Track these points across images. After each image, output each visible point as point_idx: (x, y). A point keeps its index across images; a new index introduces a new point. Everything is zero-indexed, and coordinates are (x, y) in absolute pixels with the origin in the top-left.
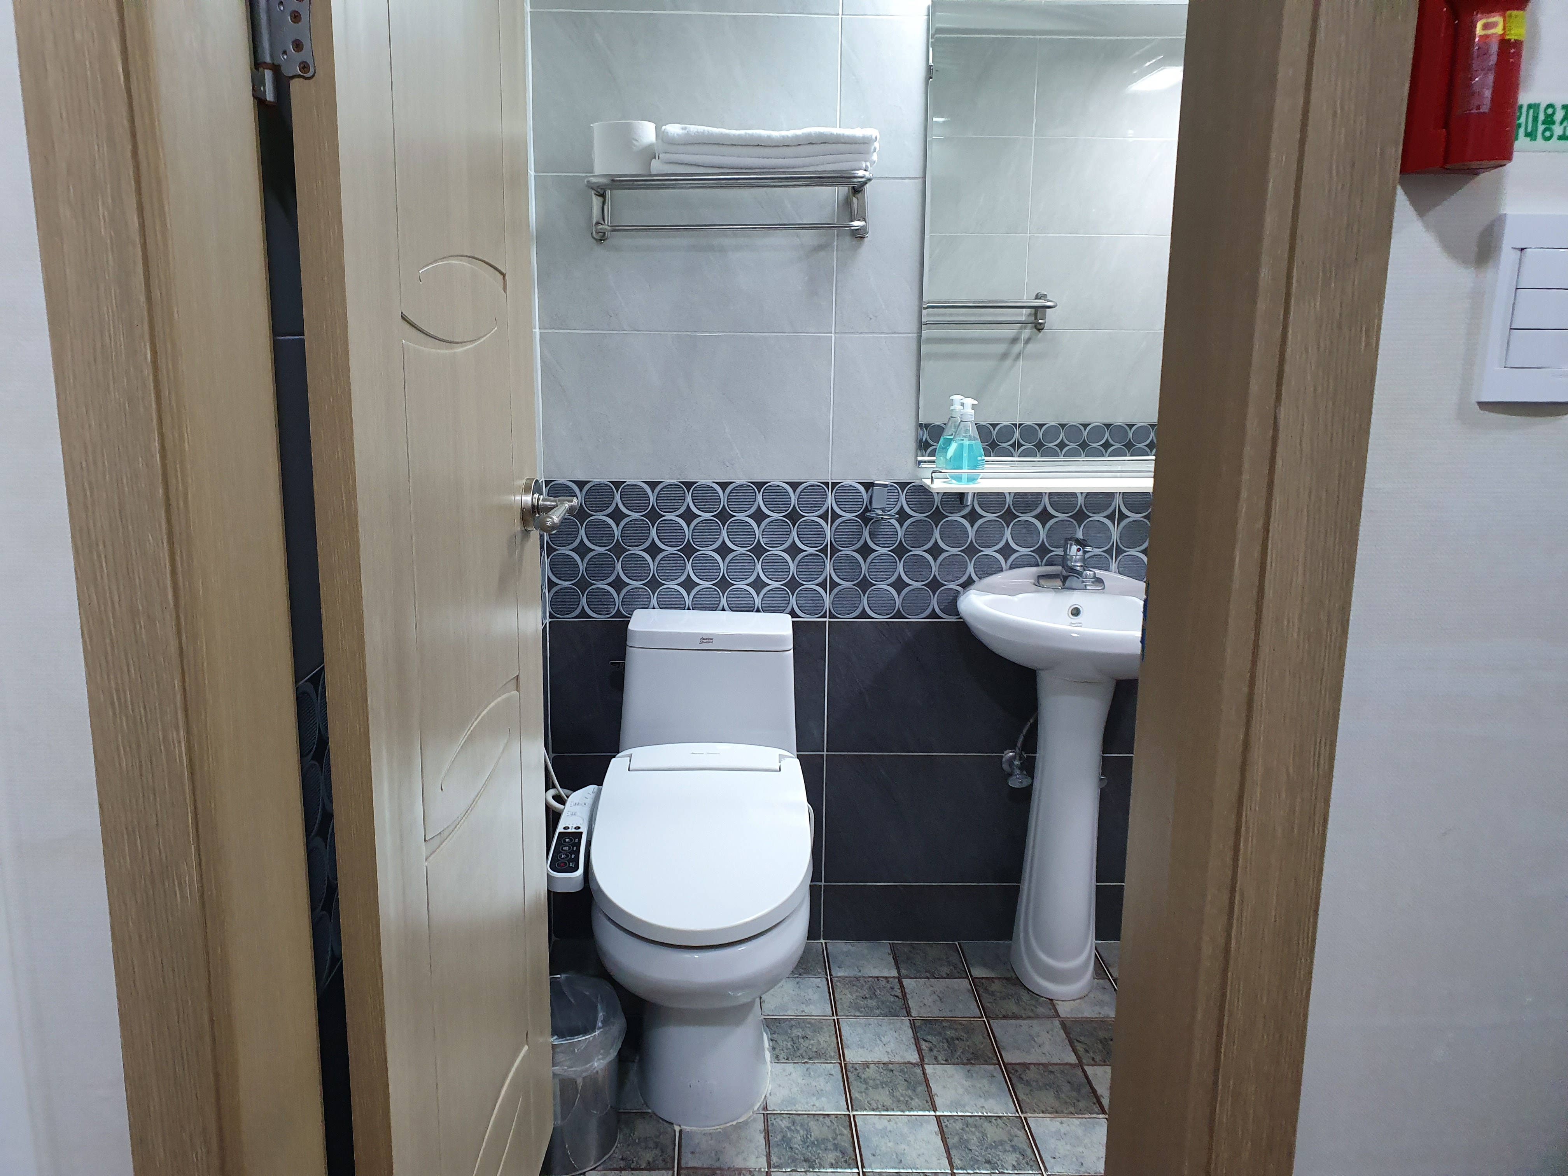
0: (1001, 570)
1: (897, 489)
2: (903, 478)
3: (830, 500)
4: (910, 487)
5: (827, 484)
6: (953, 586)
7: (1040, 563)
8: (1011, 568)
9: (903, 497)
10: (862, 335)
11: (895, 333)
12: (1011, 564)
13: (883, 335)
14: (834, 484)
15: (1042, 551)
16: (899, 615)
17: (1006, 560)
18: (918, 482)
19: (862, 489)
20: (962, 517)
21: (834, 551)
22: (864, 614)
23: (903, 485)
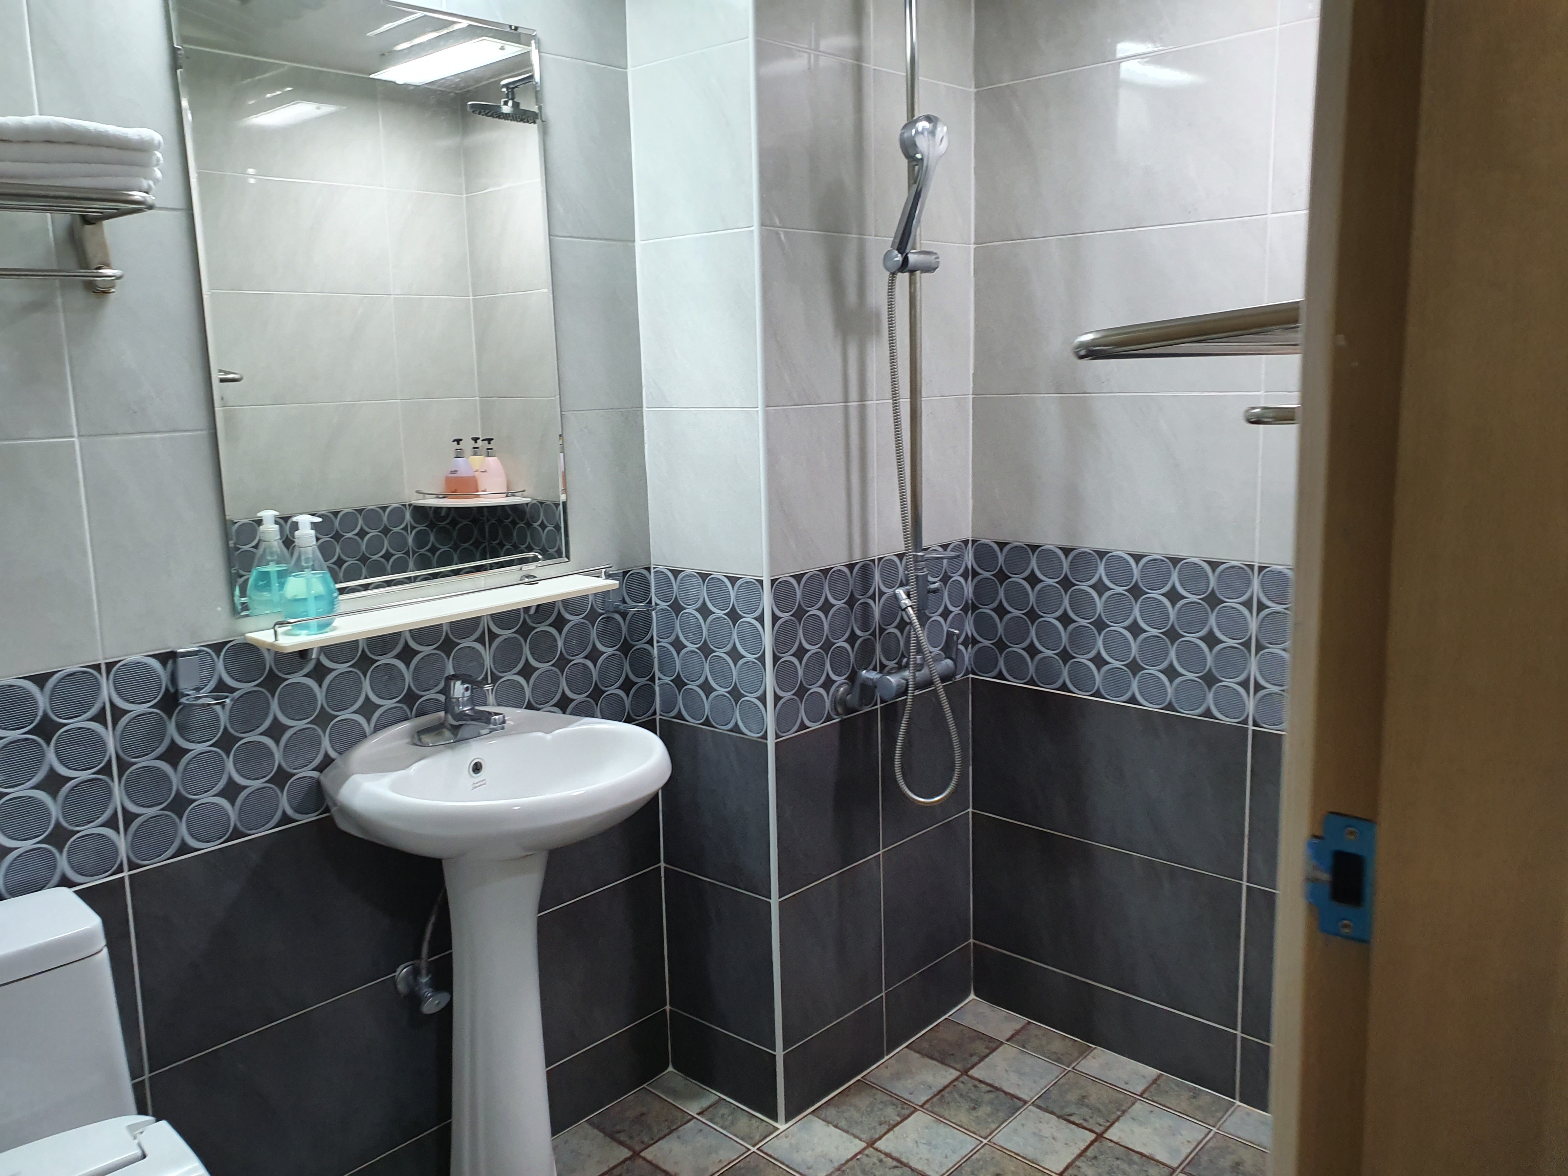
0: (364, 736)
1: (210, 654)
2: (216, 637)
3: (107, 691)
4: (228, 649)
5: (97, 667)
6: (308, 772)
7: (409, 713)
8: (377, 729)
9: (220, 665)
10: (126, 437)
11: (175, 431)
12: (375, 726)
13: (158, 435)
14: (110, 666)
15: (410, 698)
16: (237, 834)
17: (369, 720)
18: (238, 640)
19: (155, 664)
20: (305, 676)
21: (123, 766)
22: (184, 848)
23: (217, 647)
